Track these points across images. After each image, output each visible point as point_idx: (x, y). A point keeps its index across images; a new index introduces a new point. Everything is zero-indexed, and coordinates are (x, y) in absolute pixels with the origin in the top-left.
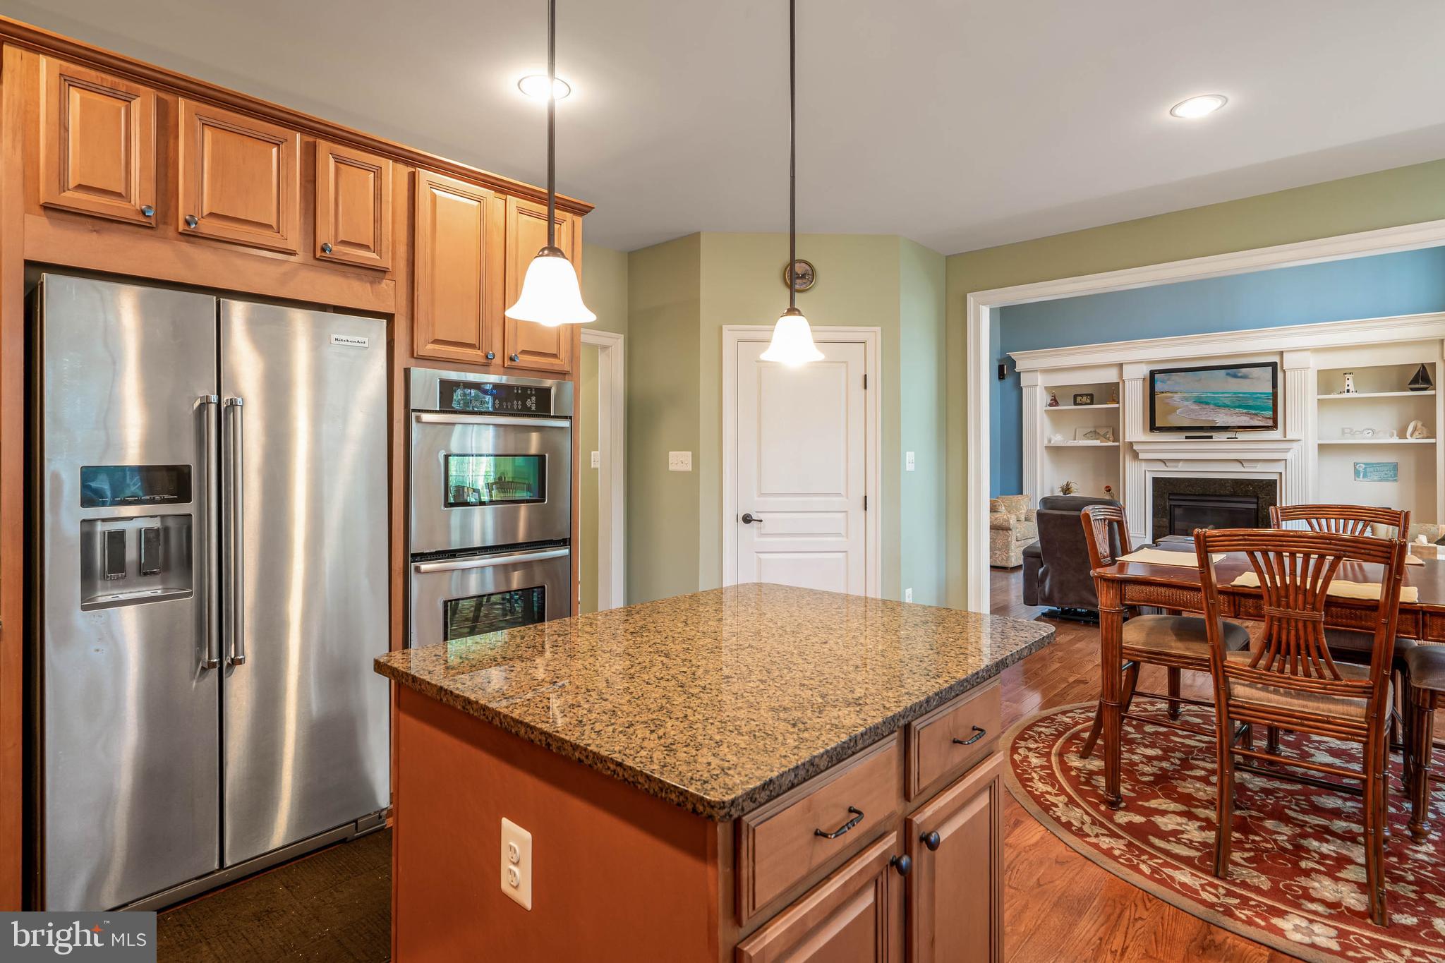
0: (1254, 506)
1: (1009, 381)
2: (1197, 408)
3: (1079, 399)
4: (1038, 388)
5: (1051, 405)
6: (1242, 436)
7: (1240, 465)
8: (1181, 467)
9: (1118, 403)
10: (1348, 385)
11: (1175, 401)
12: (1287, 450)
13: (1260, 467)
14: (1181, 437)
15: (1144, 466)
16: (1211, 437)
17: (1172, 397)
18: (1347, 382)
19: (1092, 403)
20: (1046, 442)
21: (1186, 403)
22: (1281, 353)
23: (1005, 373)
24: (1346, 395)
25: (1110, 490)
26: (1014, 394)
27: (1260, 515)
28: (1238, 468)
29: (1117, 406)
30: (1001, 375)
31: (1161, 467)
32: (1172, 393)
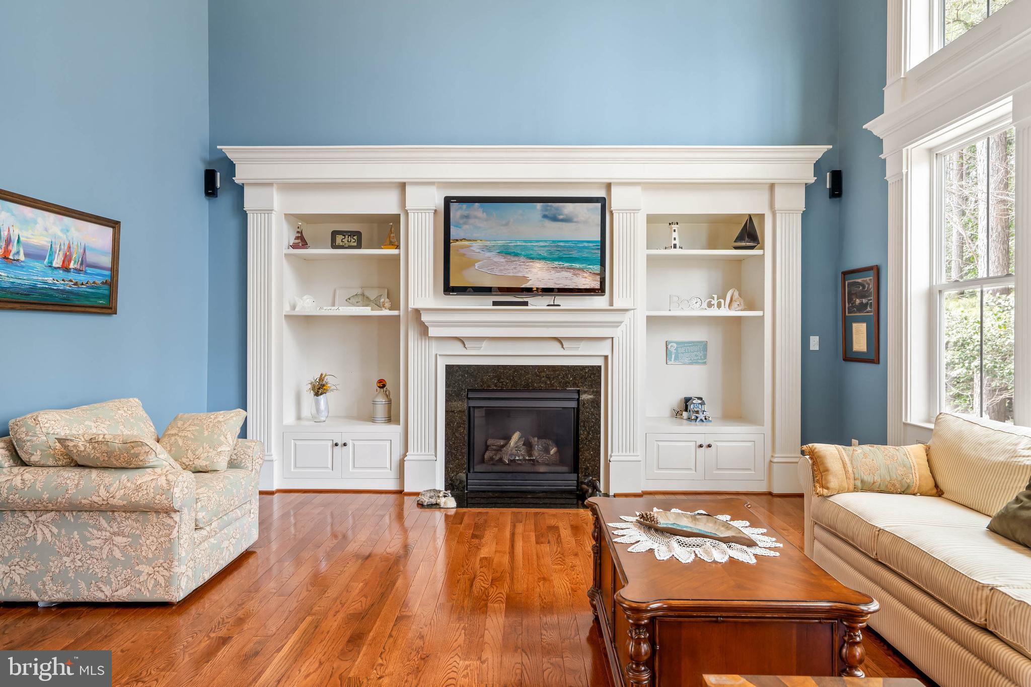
0: (574, 404)
1: (225, 200)
2: (503, 260)
3: (339, 238)
4: (274, 216)
5: (295, 246)
6: (566, 302)
7: (559, 345)
8: (486, 349)
9: (398, 247)
10: (675, 239)
11: (473, 251)
12: (617, 324)
13: (584, 349)
14: (485, 302)
15: (435, 348)
16: (526, 304)
17: (471, 246)
18: (675, 235)
19: (359, 246)
20: (287, 309)
21: (488, 254)
22: (609, 186)
23: (218, 185)
24: (673, 251)
25: (384, 386)
26: (233, 225)
27: (581, 417)
28: (555, 349)
29: (395, 252)
30: (210, 189)
31: (457, 349)
32: (470, 240)
